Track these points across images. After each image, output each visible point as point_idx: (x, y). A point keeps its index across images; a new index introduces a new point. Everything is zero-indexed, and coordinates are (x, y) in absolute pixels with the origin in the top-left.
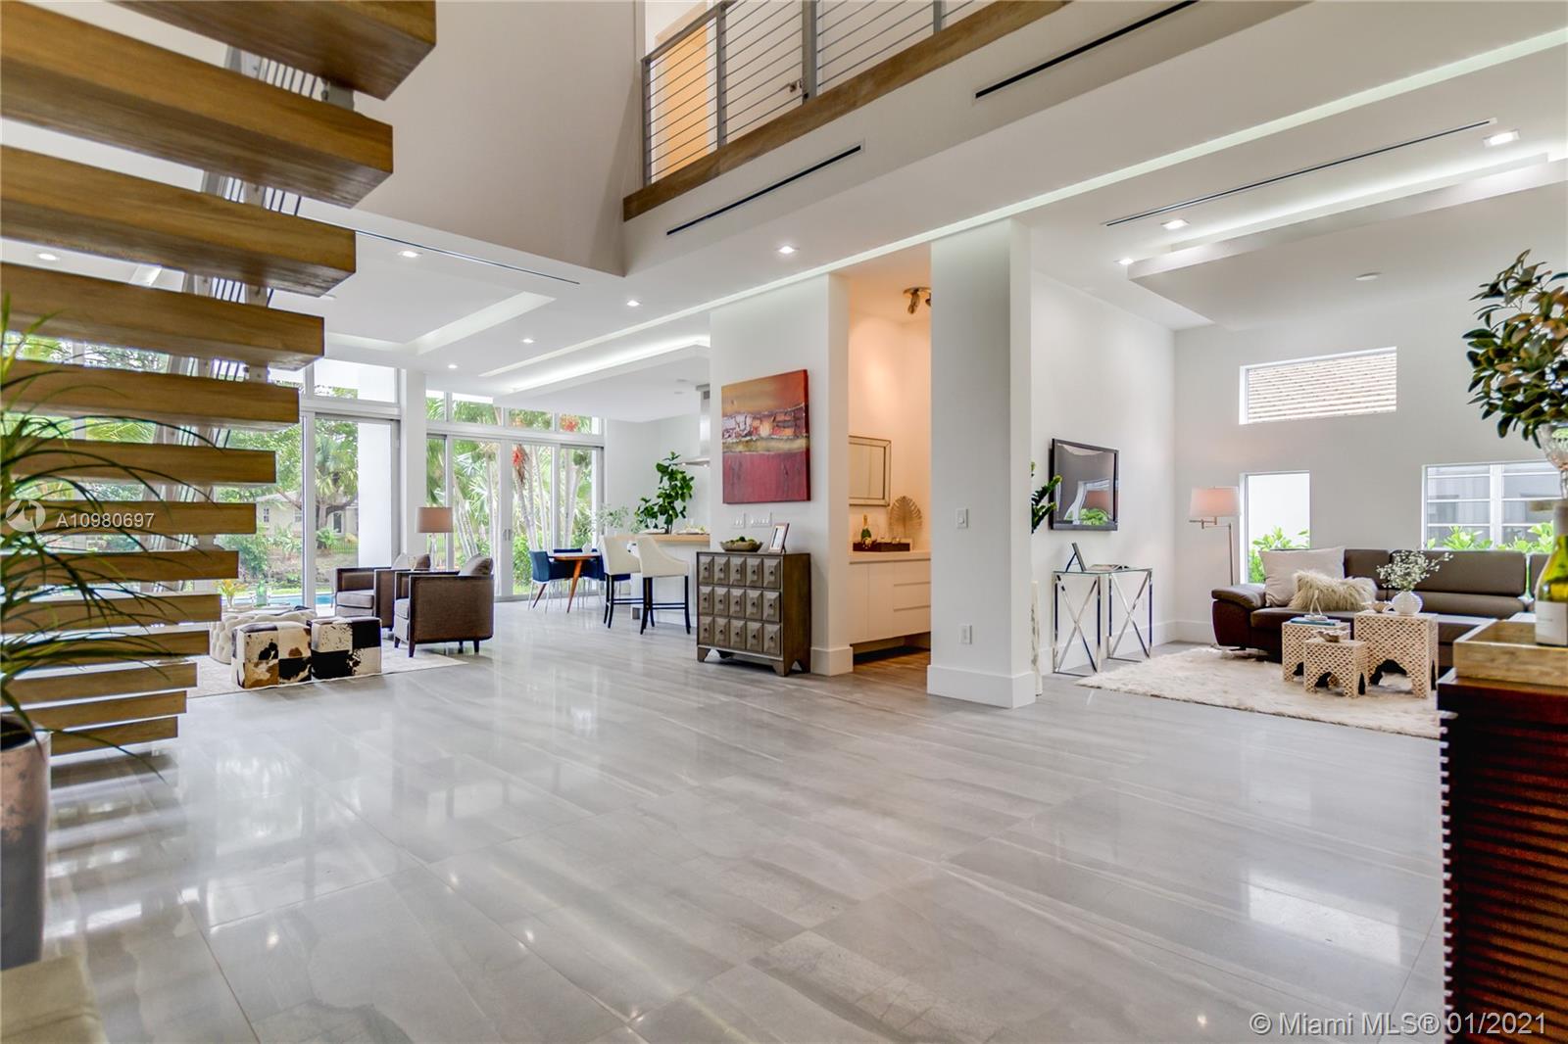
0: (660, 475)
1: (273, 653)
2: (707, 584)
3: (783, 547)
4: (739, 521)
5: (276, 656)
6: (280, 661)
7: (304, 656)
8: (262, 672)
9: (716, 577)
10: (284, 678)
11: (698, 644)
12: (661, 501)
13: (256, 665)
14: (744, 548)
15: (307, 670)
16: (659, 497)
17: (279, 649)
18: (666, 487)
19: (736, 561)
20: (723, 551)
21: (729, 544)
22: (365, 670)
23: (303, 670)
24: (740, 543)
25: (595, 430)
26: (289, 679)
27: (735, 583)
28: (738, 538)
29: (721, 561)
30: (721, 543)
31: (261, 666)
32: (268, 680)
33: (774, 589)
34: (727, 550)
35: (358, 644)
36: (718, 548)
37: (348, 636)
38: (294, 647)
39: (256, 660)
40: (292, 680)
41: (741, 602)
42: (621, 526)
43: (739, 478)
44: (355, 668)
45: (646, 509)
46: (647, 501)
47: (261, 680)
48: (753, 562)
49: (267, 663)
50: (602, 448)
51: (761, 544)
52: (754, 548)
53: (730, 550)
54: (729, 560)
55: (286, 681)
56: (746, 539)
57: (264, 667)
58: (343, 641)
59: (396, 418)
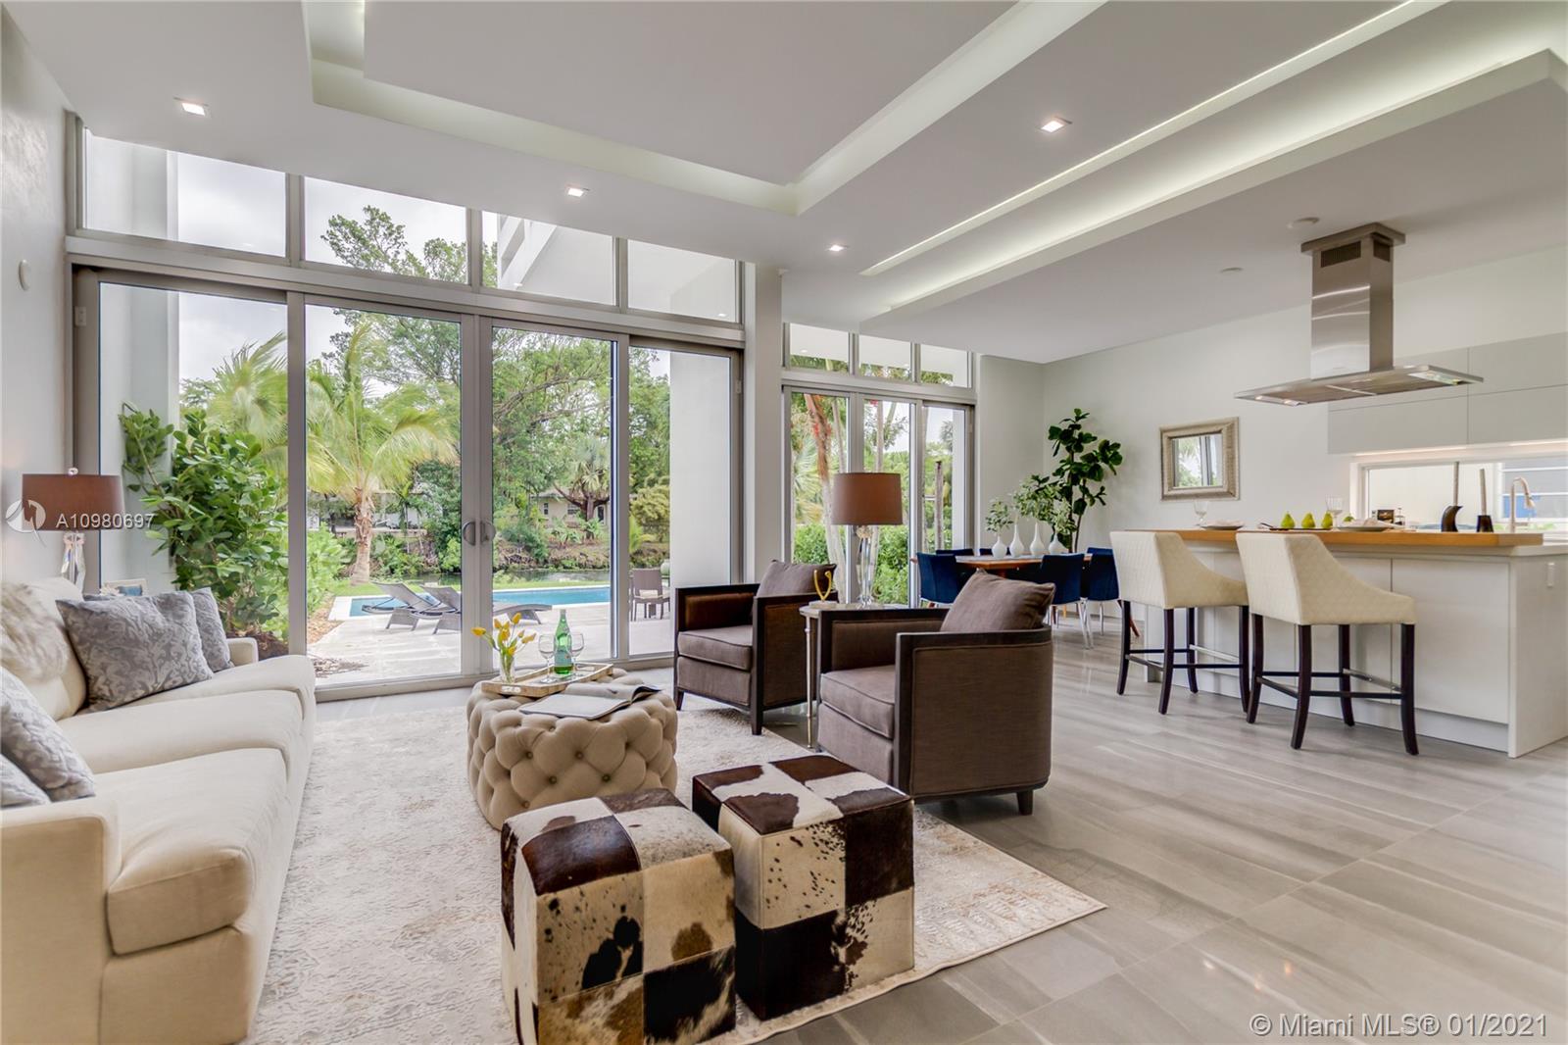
0: (1054, 442)
1: (626, 956)
5: (635, 967)
6: (648, 979)
7: (715, 948)
8: (592, 1030)
10: (660, 1036)
13: (576, 1008)
15: (724, 997)
16: (1057, 473)
17: (645, 937)
22: (878, 971)
23: (715, 998)
26: (674, 1036)
31: (589, 1010)
37: (834, 865)
38: (685, 925)
39: (574, 990)
40: (683, 1038)
44: (852, 970)
49: (610, 996)
50: (973, 406)
57: (598, 1009)
58: (821, 883)
59: (738, 346)
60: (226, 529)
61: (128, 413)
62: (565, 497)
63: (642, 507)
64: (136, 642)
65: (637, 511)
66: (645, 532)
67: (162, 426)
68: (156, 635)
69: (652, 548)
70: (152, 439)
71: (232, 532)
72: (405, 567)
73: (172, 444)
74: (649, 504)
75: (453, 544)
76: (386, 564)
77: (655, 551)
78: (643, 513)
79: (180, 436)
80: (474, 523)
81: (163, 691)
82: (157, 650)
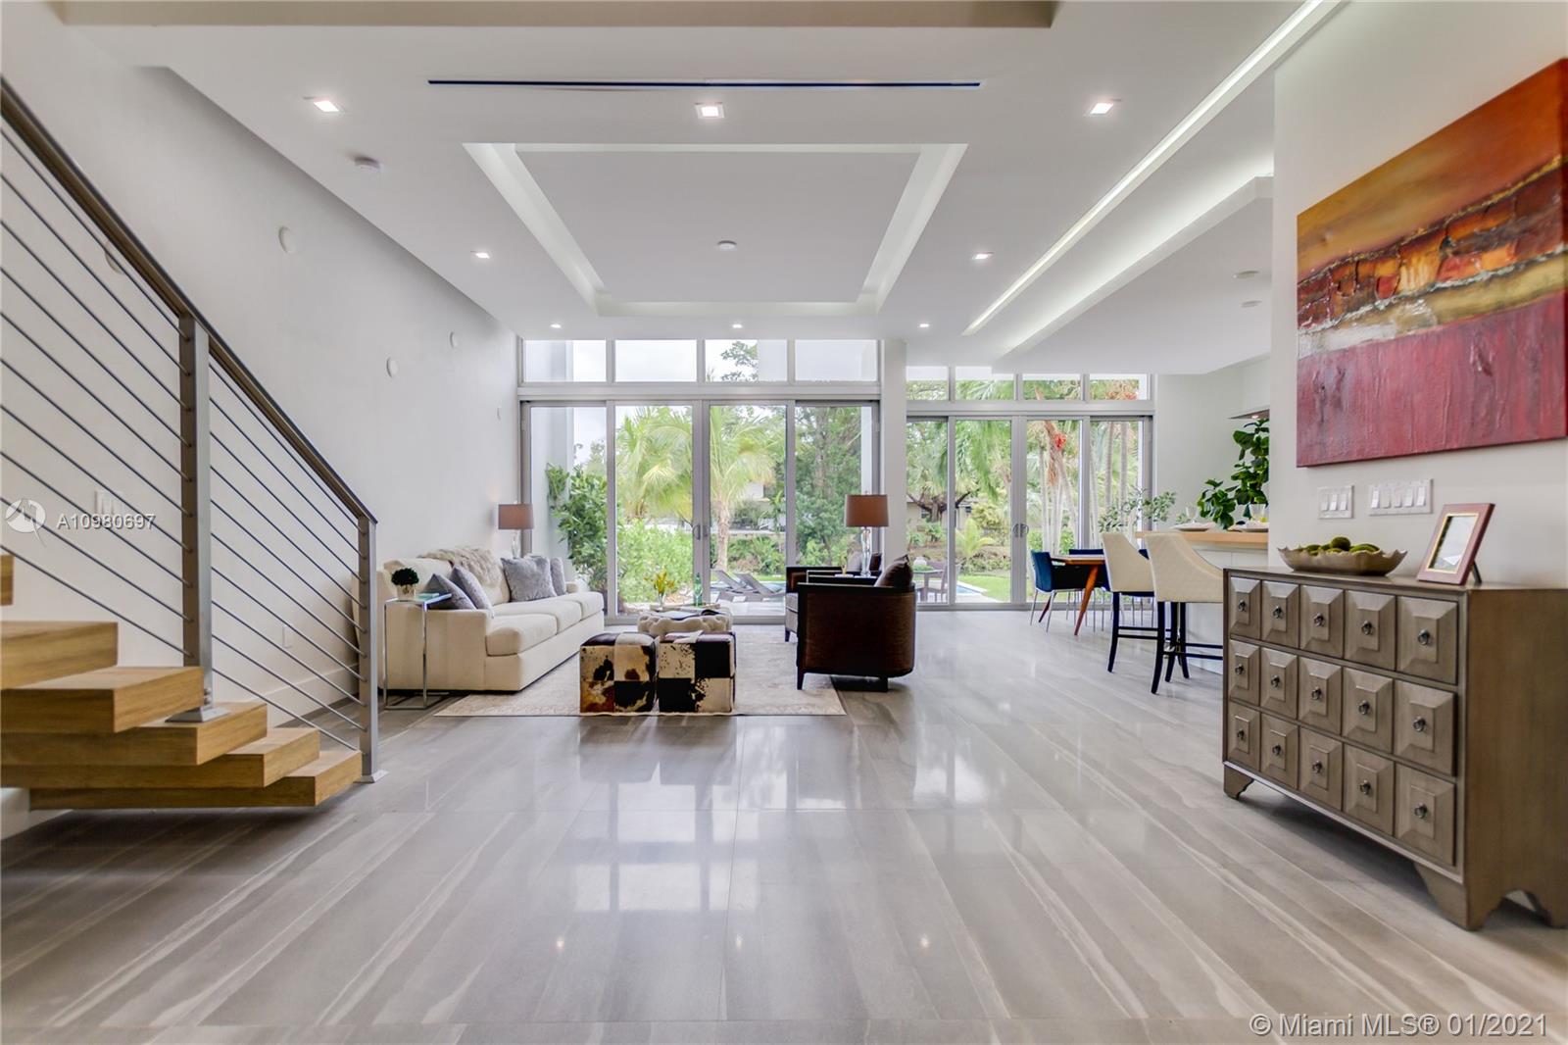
0: (1239, 448)
1: (608, 673)
2: (1246, 638)
3: (1472, 566)
4: (1338, 501)
5: (611, 677)
6: (616, 682)
7: (641, 679)
8: (597, 693)
9: (1267, 626)
10: (621, 705)
11: (1225, 758)
12: (1239, 484)
13: (592, 685)
14: (1348, 566)
15: (645, 698)
16: (1235, 478)
17: (615, 668)
18: (1248, 464)
19: (1320, 595)
20: (1289, 571)
21: (1304, 555)
22: (711, 707)
23: (641, 698)
24: (1332, 553)
25: (1142, 394)
26: (626, 707)
27: (1314, 647)
28: (1329, 541)
29: (1281, 591)
30: (1285, 551)
31: (596, 687)
32: (604, 704)
33: (1433, 682)
34: (1299, 568)
35: (703, 672)
36: (1276, 563)
37: (690, 660)
38: (630, 668)
39: (590, 680)
40: (629, 708)
41: (1332, 694)
42: (1164, 519)
43: (1338, 404)
44: (698, 703)
45: (1215, 495)
46: (1216, 485)
47: (596, 704)
48: (1367, 601)
49: (603, 685)
50: (1151, 417)
51: (1397, 558)
52: (1375, 567)
53: (1307, 567)
54: (1299, 590)
55: (622, 708)
56: (1354, 543)
57: (599, 689)
58: (684, 665)
59: (876, 398)
60: (591, 529)
61: (550, 468)
62: (915, 502)
63: (982, 511)
64: (526, 577)
65: (978, 515)
66: (986, 535)
67: (564, 474)
68: (534, 575)
69: (994, 551)
70: (560, 481)
71: (593, 531)
72: (778, 564)
73: (569, 482)
74: (990, 507)
75: (811, 544)
76: (763, 561)
77: (996, 555)
78: (984, 518)
79: (573, 478)
80: (699, 526)
81: (535, 599)
82: (534, 582)
